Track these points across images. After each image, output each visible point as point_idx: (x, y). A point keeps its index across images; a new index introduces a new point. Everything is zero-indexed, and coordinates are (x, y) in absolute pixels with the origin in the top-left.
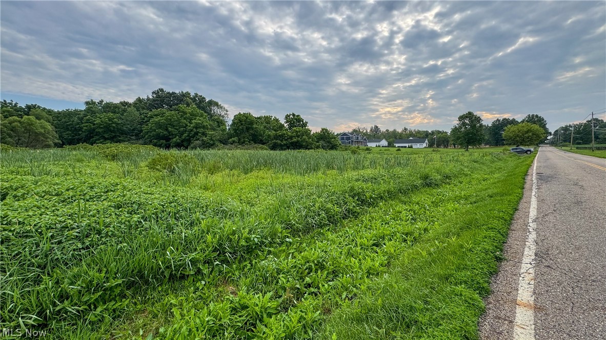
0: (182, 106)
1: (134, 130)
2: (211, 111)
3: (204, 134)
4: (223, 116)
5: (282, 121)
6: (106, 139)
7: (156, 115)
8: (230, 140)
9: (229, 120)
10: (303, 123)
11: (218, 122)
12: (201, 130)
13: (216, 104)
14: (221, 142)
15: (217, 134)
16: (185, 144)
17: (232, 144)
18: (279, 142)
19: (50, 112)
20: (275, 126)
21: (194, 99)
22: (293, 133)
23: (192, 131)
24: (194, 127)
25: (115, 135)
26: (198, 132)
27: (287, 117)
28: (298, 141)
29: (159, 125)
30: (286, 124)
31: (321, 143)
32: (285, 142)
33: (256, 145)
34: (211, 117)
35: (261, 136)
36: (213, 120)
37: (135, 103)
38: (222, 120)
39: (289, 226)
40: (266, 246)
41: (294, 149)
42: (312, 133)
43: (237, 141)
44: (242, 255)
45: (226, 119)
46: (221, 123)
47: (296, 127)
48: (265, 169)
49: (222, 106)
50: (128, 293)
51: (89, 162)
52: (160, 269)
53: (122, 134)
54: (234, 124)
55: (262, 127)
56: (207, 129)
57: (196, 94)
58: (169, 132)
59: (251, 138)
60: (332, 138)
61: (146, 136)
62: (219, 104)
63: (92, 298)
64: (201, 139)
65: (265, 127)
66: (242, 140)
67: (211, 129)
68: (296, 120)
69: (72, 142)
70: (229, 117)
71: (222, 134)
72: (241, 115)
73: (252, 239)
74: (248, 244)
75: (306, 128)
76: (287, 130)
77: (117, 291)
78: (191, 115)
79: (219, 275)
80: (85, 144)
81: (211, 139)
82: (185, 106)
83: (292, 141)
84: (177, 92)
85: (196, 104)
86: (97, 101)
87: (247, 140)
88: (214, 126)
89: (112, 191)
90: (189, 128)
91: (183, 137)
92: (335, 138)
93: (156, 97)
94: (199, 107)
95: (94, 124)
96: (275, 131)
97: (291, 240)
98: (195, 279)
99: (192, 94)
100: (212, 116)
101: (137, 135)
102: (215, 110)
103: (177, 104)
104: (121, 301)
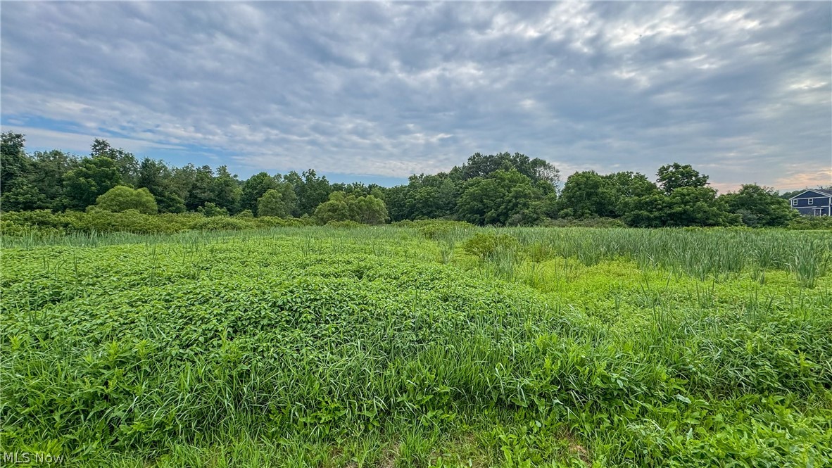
0: (500, 172)
1: (448, 203)
2: (535, 173)
3: (526, 205)
4: (552, 180)
5: (652, 178)
6: (424, 214)
7: (471, 185)
8: (562, 212)
9: (560, 185)
10: (698, 180)
11: (544, 188)
12: (522, 200)
13: (543, 164)
14: (548, 215)
15: (542, 205)
16: (502, 218)
17: (563, 218)
18: (645, 213)
19: (383, 190)
20: (637, 188)
21: (514, 161)
22: (674, 198)
23: (510, 201)
24: (513, 197)
25: (432, 211)
26: (518, 203)
27: (662, 171)
28: (685, 212)
29: (473, 196)
30: (661, 183)
31: (741, 213)
32: (656, 214)
33: (603, 219)
34: (535, 182)
35: (612, 204)
36: (538, 185)
37: (451, 174)
38: (550, 185)
39: (681, 372)
40: (636, 398)
41: (676, 225)
42: (718, 195)
43: (572, 214)
44: (596, 402)
45: (555, 182)
46: (549, 189)
47: (680, 186)
48: (620, 259)
49: (550, 165)
50: (455, 404)
51: (411, 241)
52: (488, 387)
53: (438, 208)
54: (567, 188)
55: (614, 191)
56: (530, 198)
57: (517, 154)
58: (484, 205)
59: (594, 208)
60: (772, 203)
61: (460, 210)
62: (547, 162)
63: (424, 399)
64: (522, 211)
65: (619, 190)
66: (579, 212)
67: (535, 198)
68: (682, 174)
69: (397, 219)
70: (560, 179)
71: (550, 204)
72: (579, 175)
73: (613, 380)
74: (606, 387)
75: (705, 186)
76: (663, 193)
77: (446, 399)
78: (510, 182)
79: (560, 420)
80: (407, 220)
81: (535, 212)
82: (503, 170)
83: (673, 211)
84: (495, 154)
85: (517, 167)
86: (419, 175)
87: (587, 211)
88: (539, 193)
89: (437, 279)
90: (507, 198)
91: (500, 210)
92: (779, 203)
93: (472, 164)
94: (520, 170)
95: (415, 200)
96: (638, 195)
97: (687, 400)
98: (528, 415)
99: (512, 155)
100: (536, 180)
101: (451, 209)
102: (541, 171)
103: (494, 170)
104: (448, 413)
